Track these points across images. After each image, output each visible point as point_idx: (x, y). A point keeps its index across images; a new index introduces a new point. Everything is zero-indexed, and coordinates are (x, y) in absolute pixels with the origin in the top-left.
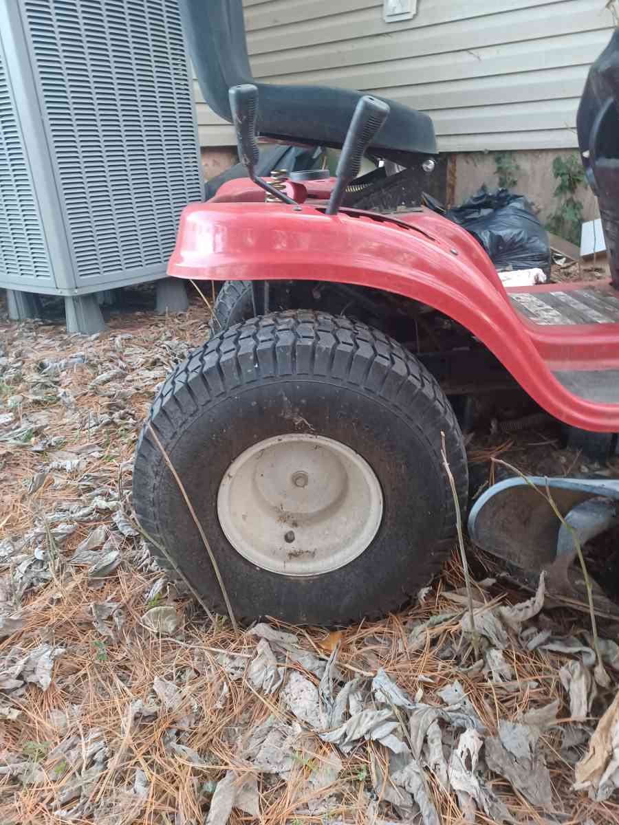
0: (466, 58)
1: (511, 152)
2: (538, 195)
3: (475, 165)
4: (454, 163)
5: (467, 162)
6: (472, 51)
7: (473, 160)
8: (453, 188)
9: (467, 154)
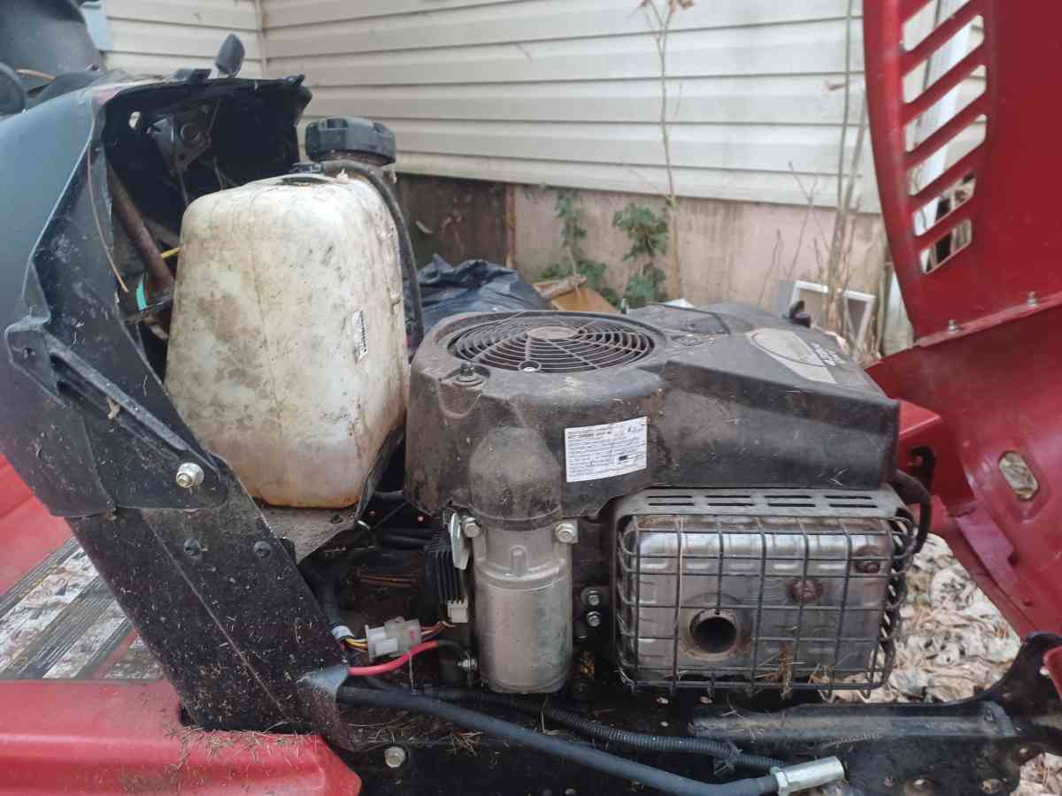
0: (513, 54)
1: (577, 190)
2: (612, 254)
3: (537, 203)
4: (513, 194)
5: (527, 197)
6: (523, 46)
7: (533, 193)
8: (513, 230)
9: (526, 186)
